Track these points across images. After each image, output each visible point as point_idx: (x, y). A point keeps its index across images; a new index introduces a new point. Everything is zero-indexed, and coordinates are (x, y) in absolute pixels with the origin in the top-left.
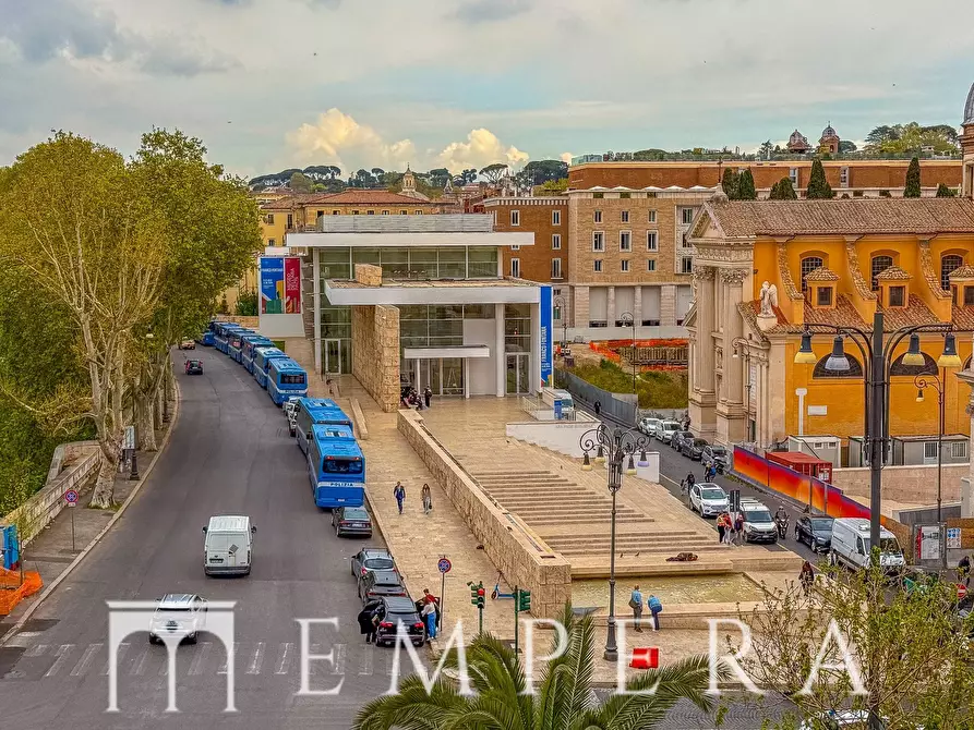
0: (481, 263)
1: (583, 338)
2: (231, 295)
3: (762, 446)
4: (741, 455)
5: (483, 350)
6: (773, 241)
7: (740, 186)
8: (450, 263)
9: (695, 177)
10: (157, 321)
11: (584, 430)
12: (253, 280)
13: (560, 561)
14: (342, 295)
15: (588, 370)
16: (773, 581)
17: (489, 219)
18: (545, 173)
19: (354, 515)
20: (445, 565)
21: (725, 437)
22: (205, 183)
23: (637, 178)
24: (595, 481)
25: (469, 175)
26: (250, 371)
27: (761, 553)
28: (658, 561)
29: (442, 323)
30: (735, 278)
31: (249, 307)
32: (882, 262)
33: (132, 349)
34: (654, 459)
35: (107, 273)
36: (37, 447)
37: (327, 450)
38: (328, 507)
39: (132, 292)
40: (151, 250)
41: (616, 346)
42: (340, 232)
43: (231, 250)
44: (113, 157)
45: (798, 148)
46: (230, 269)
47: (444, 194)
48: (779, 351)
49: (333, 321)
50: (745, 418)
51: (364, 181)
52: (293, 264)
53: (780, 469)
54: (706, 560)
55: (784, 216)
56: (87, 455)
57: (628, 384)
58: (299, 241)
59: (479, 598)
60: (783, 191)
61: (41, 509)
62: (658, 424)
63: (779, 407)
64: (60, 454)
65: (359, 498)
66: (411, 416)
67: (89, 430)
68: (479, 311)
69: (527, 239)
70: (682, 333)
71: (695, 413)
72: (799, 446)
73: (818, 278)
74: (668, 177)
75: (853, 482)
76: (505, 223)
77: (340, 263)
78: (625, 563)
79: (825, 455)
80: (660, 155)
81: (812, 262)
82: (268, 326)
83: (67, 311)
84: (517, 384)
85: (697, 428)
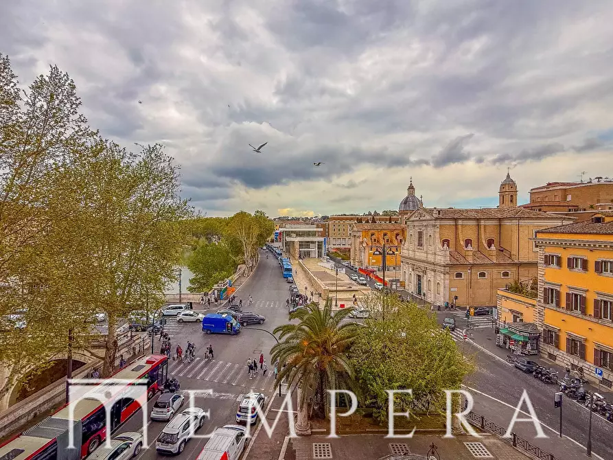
0: (314, 234)
1: (332, 245)
2: (269, 239)
3: (364, 268)
4: (360, 269)
5: (314, 249)
6: (367, 231)
7: (360, 221)
8: (308, 234)
9: (352, 219)
10: (256, 244)
11: (332, 263)
12: (273, 236)
13: (327, 288)
14: (288, 239)
15: (333, 253)
16: (365, 292)
17: (315, 226)
18: (325, 218)
19: (290, 279)
20: (306, 288)
21: (357, 266)
22: (266, 219)
23: (342, 219)
24: (333, 273)
25: (312, 218)
26: (272, 252)
27: (364, 287)
28: (345, 288)
29: (308, 244)
30: (359, 237)
31: (272, 241)
32: (385, 235)
33: (252, 248)
34: (344, 269)
35: (248, 235)
36: (235, 265)
37: (285, 267)
38: (286, 277)
39: (252, 238)
40: (256, 231)
41: (337, 249)
42: (288, 228)
43: (269, 231)
44: (250, 215)
45: (370, 214)
46: (269, 235)
47: (306, 221)
48: (367, 250)
49: (287, 244)
50: (361, 262)
51: (293, 219)
52: (280, 233)
53: (368, 273)
54: (354, 288)
55: (367, 226)
56: (244, 266)
57: (339, 256)
58: (281, 229)
59: (312, 295)
60: (367, 222)
61: (235, 276)
62: (345, 263)
63: (367, 261)
64: (239, 267)
65: (291, 276)
66: (300, 261)
67: (244, 263)
68: (313, 242)
69: (322, 230)
70: (350, 247)
71: (352, 262)
72: (370, 268)
73: (374, 237)
74: (347, 219)
75: (380, 274)
76: (318, 227)
77: (288, 234)
78: (339, 288)
79: (375, 269)
80: (346, 215)
81: (372, 235)
82: (276, 244)
83: (241, 241)
84: (320, 255)
85: (352, 264)
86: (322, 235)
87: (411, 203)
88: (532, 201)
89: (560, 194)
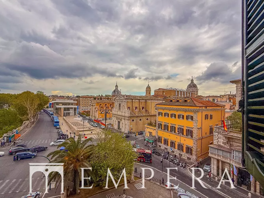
0: (72, 104)
1: (81, 111)
2: (46, 106)
3: (96, 119)
4: (95, 120)
5: (72, 112)
6: (98, 103)
7: (95, 99)
8: (69, 104)
9: (91, 98)
10: (37, 108)
11: (81, 118)
12: (48, 105)
13: (78, 130)
14: (57, 106)
15: (81, 113)
16: (98, 130)
17: (73, 100)
18: (77, 97)
19: (58, 127)
20: (67, 131)
21: (93, 119)
22: (43, 96)
23: (86, 98)
24: (82, 123)
25: (71, 96)
26: (47, 113)
27: (96, 128)
28: (87, 129)
29: (68, 109)
30: (94, 106)
31: (48, 107)
32: (106, 105)
33: (34, 112)
34: (87, 120)
35: (32, 104)
36: (21, 122)
37: (55, 121)
38: (55, 126)
39: (34, 106)
40: (37, 102)
41: (84, 111)
42: (58, 101)
43: (46, 102)
44: (34, 93)
45: (99, 96)
46: (46, 104)
47: (68, 98)
48: (98, 112)
49: (57, 109)
50: (95, 117)
51: (60, 96)
52: (53, 104)
53: (98, 121)
54: (91, 129)
55: (99, 101)
56: (27, 122)
57: (85, 114)
58: (53, 101)
59: (70, 134)
60: (98, 99)
61: (22, 128)
62: (88, 118)
63: (98, 116)
64: (24, 122)
65: (59, 125)
66: (64, 117)
67: (28, 119)
68: (72, 108)
69: (76, 102)
70: (90, 110)
71: (91, 117)
72: (99, 119)
73: (101, 106)
74: (89, 98)
75: (104, 122)
76: (74, 101)
77: (58, 104)
78: (84, 129)
79: (102, 120)
80: (88, 96)
81: (100, 105)
82: (49, 109)
83: (26, 108)
84: (75, 114)
85: (91, 118)
86: (77, 104)
87: (116, 92)
88: (155, 94)
89: (162, 92)
